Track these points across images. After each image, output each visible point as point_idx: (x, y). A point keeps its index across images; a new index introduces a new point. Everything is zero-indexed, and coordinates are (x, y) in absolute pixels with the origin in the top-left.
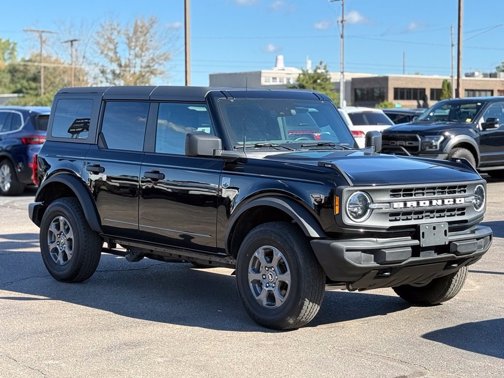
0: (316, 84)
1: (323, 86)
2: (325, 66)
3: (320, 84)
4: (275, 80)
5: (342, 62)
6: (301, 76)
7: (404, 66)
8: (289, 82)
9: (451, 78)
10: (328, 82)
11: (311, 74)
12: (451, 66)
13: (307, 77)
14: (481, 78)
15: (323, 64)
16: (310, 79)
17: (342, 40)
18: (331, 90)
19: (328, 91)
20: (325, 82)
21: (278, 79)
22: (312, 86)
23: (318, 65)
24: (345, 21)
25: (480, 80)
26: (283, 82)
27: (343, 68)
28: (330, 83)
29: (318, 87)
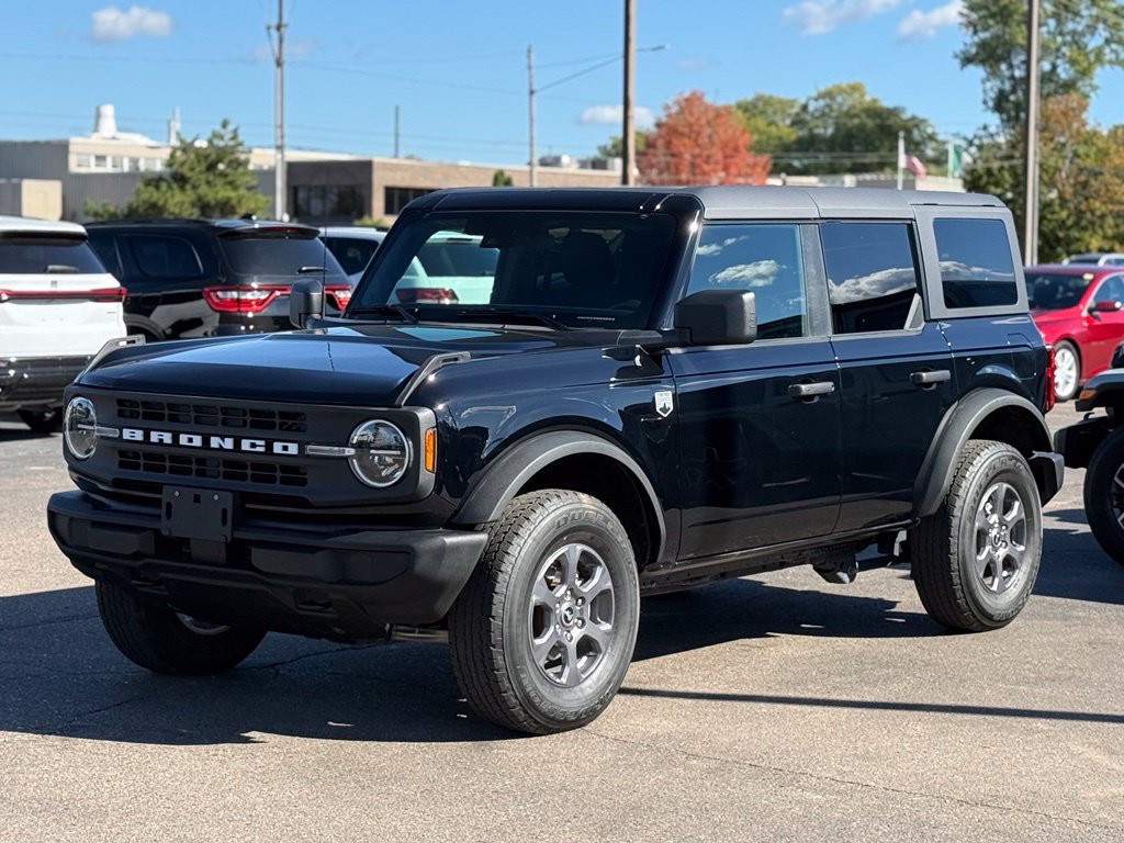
0: (214, 174)
1: (230, 178)
2: (235, 132)
3: (223, 175)
4: (101, 163)
5: (279, 123)
6: (179, 153)
7: (397, 135)
8: (138, 168)
9: (527, 168)
10: (241, 170)
11: (201, 148)
12: (527, 140)
13: (192, 156)
14: (574, 169)
15: (231, 127)
16: (199, 162)
17: (279, 71)
18: (250, 189)
19: (242, 191)
20: (236, 169)
21: (109, 161)
22: (203, 176)
23: (218, 128)
24: (286, 26)
25: (573, 175)
26: (122, 166)
27: (282, 137)
28: (246, 173)
29: (220, 182)
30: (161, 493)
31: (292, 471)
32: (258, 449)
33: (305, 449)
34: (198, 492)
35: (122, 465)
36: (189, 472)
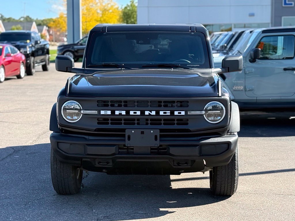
30: (125, 132)
31: (181, 121)
32: (167, 114)
33: (187, 113)
34: (143, 130)
35: (98, 123)
36: (134, 124)
